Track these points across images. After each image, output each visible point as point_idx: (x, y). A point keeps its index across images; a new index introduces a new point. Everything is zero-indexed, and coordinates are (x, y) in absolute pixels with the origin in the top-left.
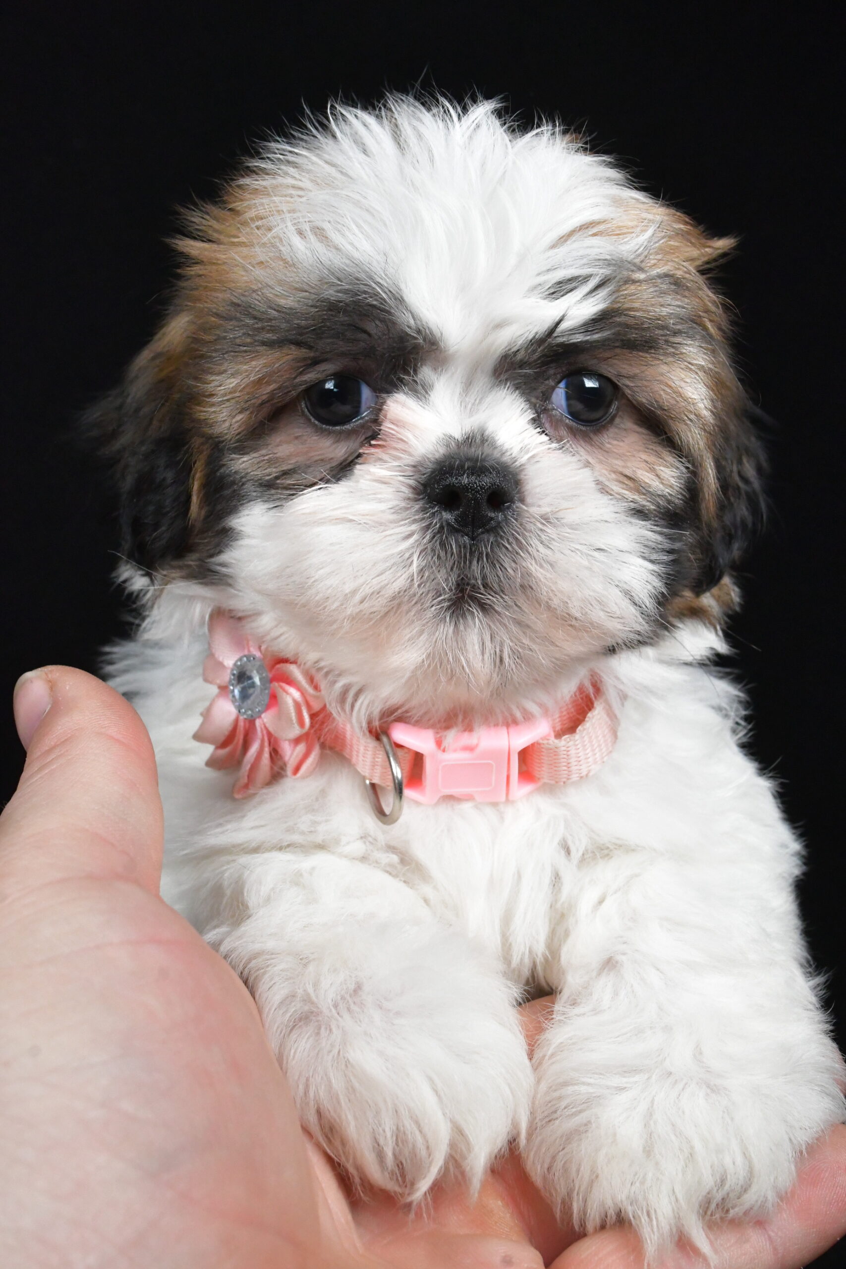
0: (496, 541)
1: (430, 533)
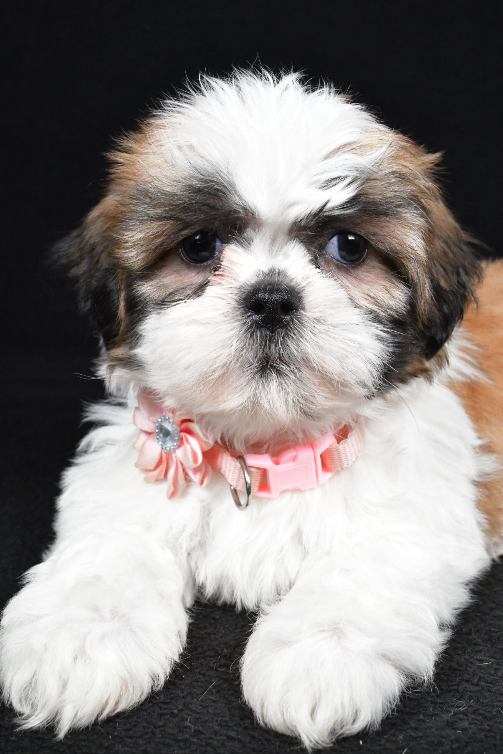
0: (287, 333)
1: (245, 328)
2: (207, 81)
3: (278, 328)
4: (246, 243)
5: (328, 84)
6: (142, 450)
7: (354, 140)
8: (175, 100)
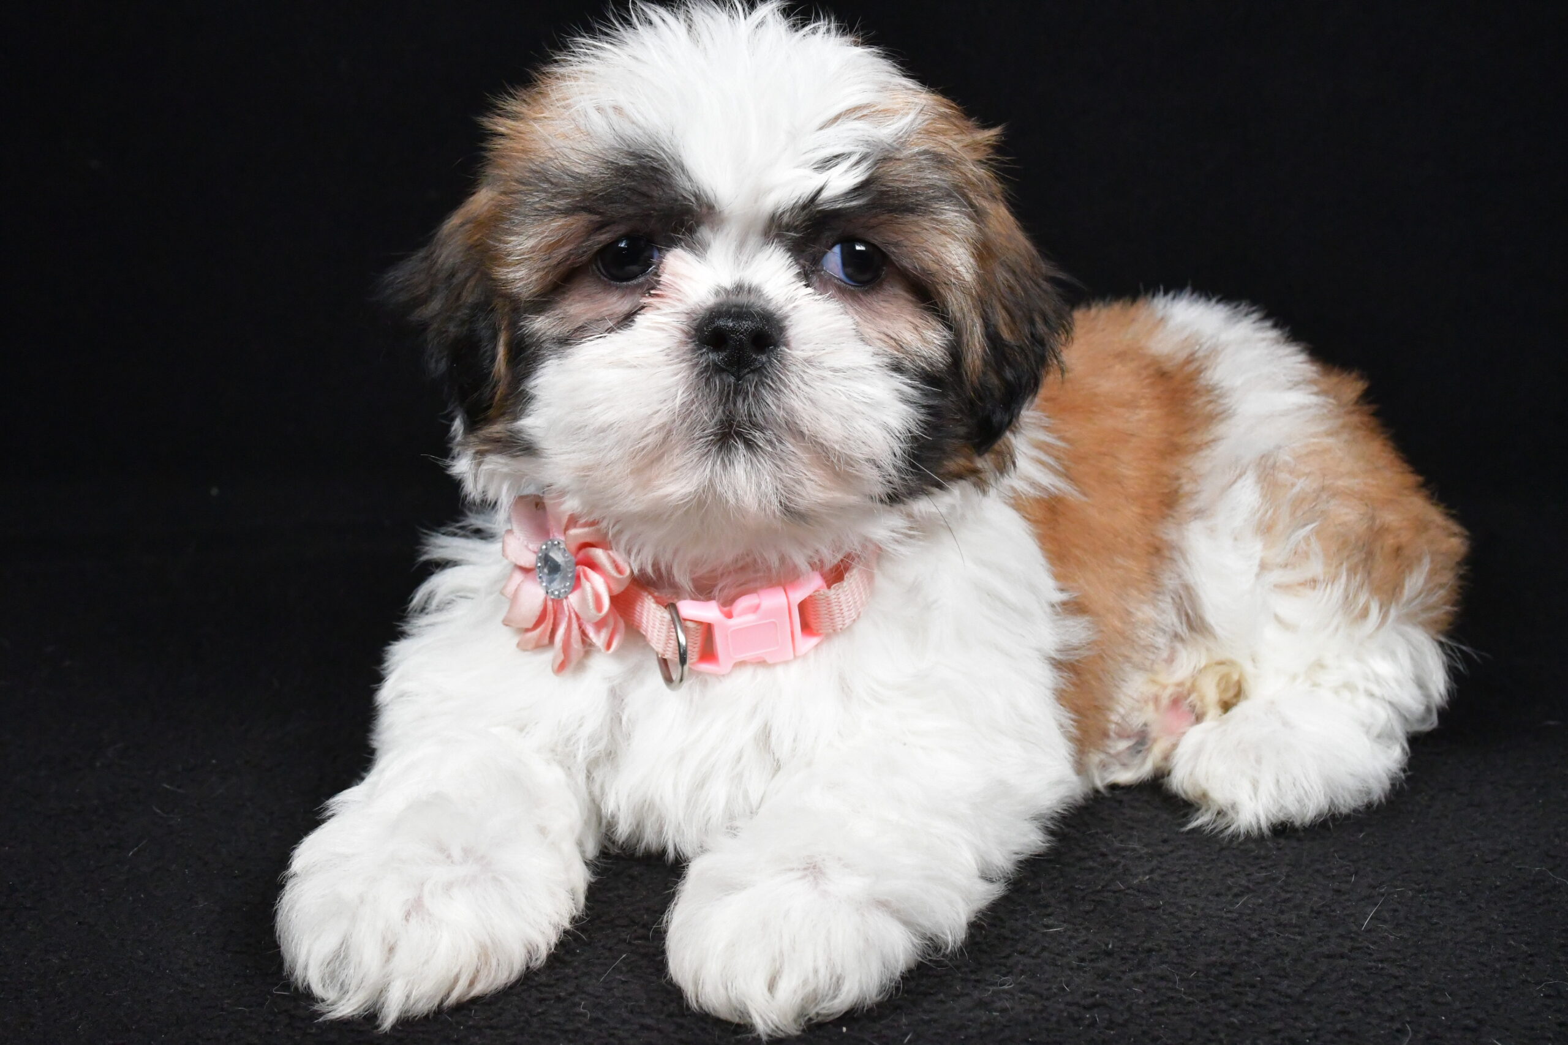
0: (761, 380)
1: (696, 370)
2: (642, 9)
3: (748, 373)
4: (697, 247)
5: (827, 15)
6: (514, 599)
7: (867, 102)
8: (590, 37)
